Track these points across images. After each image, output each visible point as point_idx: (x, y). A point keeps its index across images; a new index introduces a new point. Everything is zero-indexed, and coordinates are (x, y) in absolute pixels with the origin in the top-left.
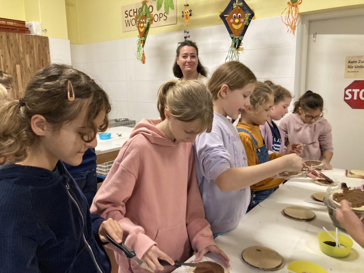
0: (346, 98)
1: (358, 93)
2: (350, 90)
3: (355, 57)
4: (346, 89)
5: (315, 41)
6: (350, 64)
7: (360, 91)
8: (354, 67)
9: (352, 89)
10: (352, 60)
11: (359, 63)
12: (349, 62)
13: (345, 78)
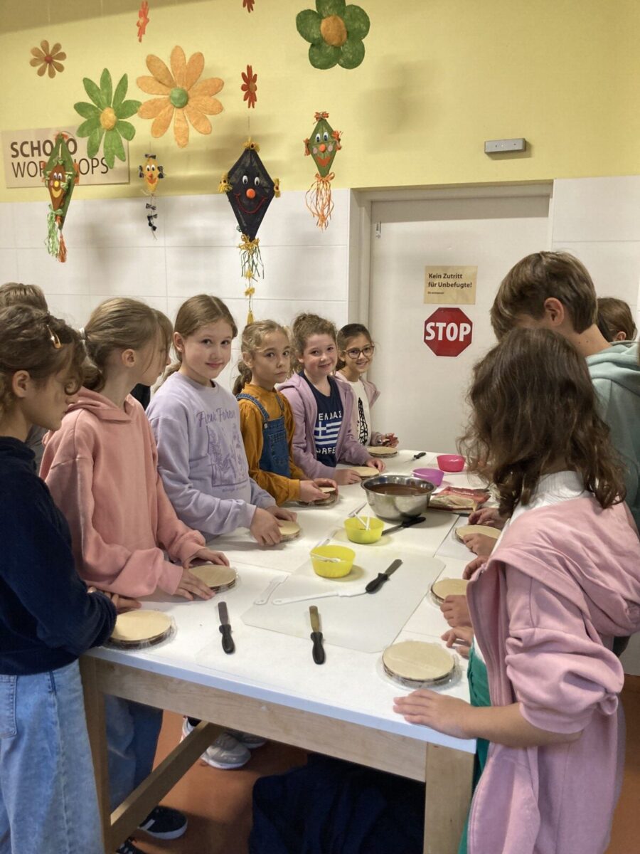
0: (428, 338)
1: (445, 329)
2: (433, 324)
3: (438, 267)
4: (427, 323)
5: (379, 237)
6: (432, 280)
7: (447, 325)
8: (437, 285)
9: (435, 322)
10: (434, 273)
11: (444, 277)
12: (430, 276)
13: (425, 303)
